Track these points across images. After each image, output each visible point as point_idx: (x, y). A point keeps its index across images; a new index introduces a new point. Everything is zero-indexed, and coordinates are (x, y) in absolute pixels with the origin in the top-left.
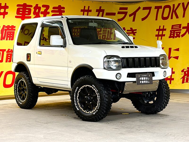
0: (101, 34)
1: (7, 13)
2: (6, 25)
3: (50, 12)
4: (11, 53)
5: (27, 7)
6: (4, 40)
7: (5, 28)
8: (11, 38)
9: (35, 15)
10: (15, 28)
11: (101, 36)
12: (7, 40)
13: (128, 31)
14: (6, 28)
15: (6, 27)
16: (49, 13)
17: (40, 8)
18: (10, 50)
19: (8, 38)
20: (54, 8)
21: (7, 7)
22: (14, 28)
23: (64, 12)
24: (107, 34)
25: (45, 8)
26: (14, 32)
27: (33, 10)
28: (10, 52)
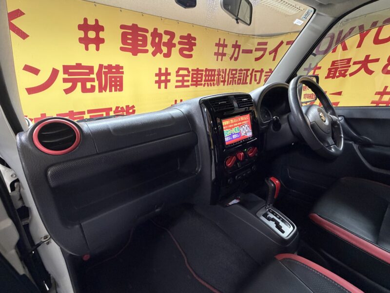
0: (236, 77)
1: (102, 41)
2: (106, 64)
3: (177, 44)
4: (121, 113)
5: (139, 33)
6: (105, 91)
7: (104, 70)
8: (118, 87)
9: (154, 48)
10: (123, 69)
11: (237, 79)
12: (111, 91)
13: (266, 72)
14: (107, 70)
15: (106, 67)
16: (174, 45)
17: (160, 36)
18: (120, 109)
19: (113, 88)
20: (182, 37)
21: (102, 29)
22: (121, 70)
23: (195, 44)
24: (242, 78)
25: (168, 37)
26: (122, 76)
27: (149, 39)
28: (120, 111)
